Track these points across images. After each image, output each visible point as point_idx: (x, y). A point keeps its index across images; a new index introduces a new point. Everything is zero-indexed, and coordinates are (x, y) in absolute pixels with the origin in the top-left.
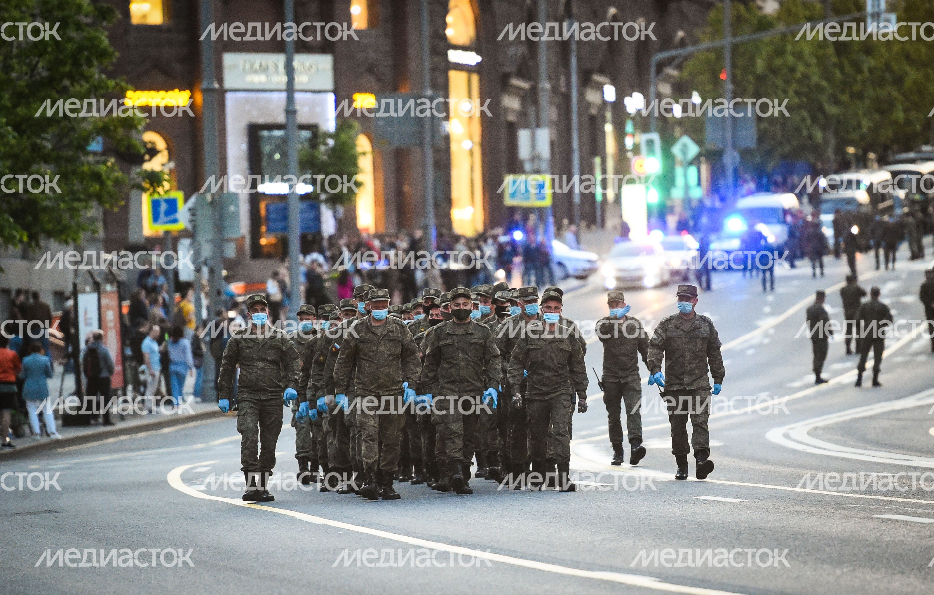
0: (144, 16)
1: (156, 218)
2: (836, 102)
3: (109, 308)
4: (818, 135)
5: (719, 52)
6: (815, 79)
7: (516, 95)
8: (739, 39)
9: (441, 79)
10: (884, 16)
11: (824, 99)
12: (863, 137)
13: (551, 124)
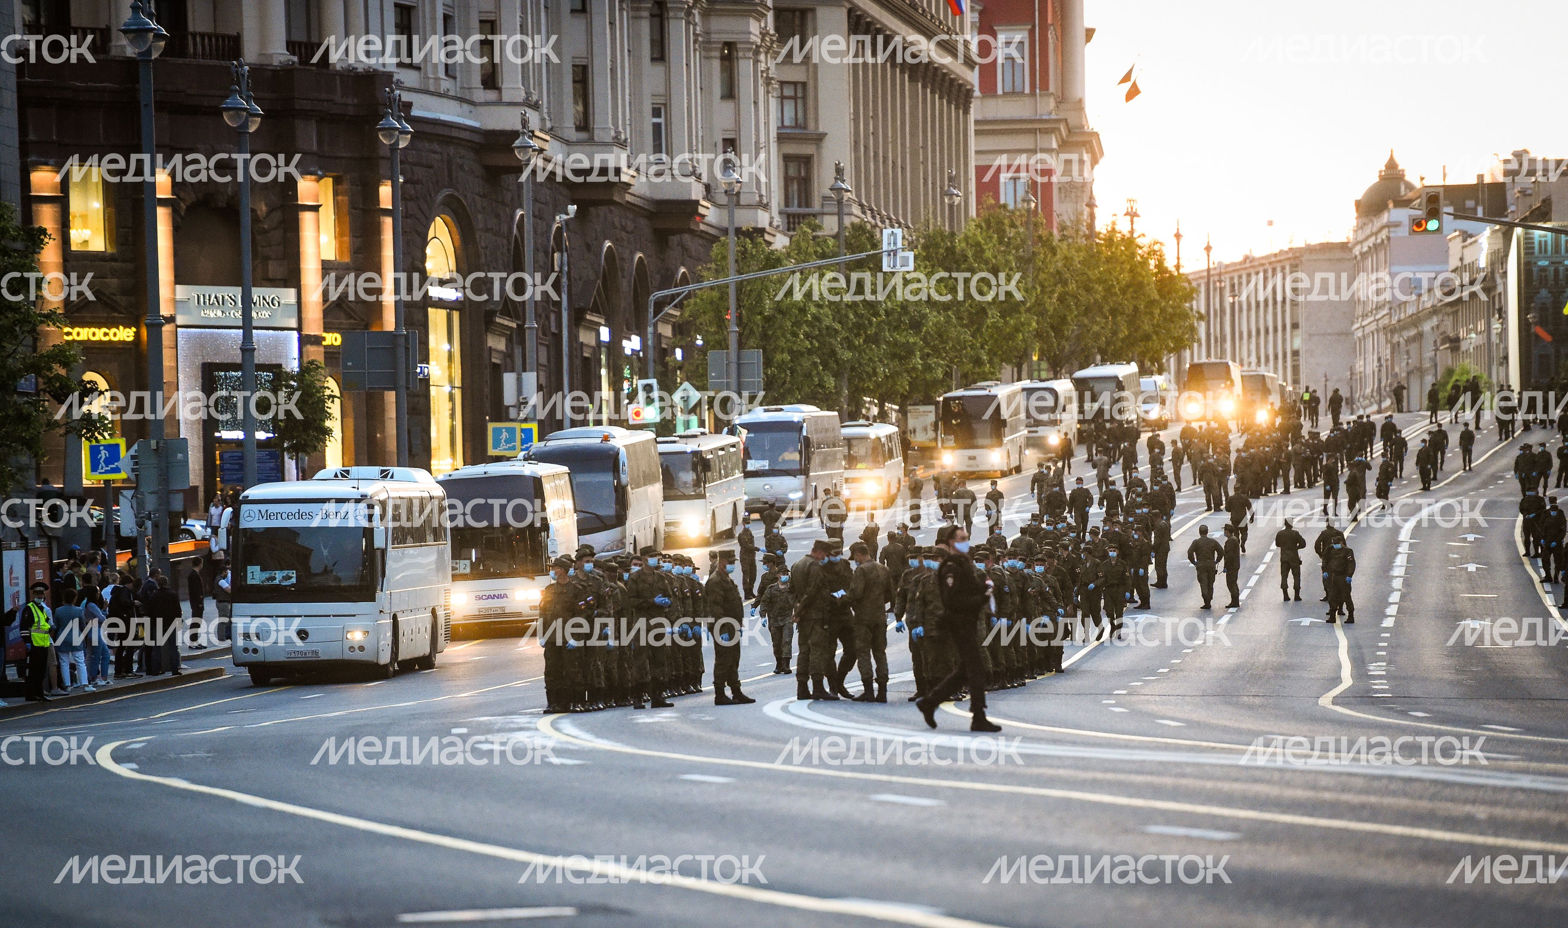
0: (86, 242)
1: (94, 467)
2: (851, 347)
3: (38, 566)
4: (831, 382)
5: (723, 290)
6: (827, 322)
7: (502, 335)
8: (744, 277)
9: (418, 316)
10: (900, 254)
11: (836, 342)
12: (878, 385)
13: (538, 368)
